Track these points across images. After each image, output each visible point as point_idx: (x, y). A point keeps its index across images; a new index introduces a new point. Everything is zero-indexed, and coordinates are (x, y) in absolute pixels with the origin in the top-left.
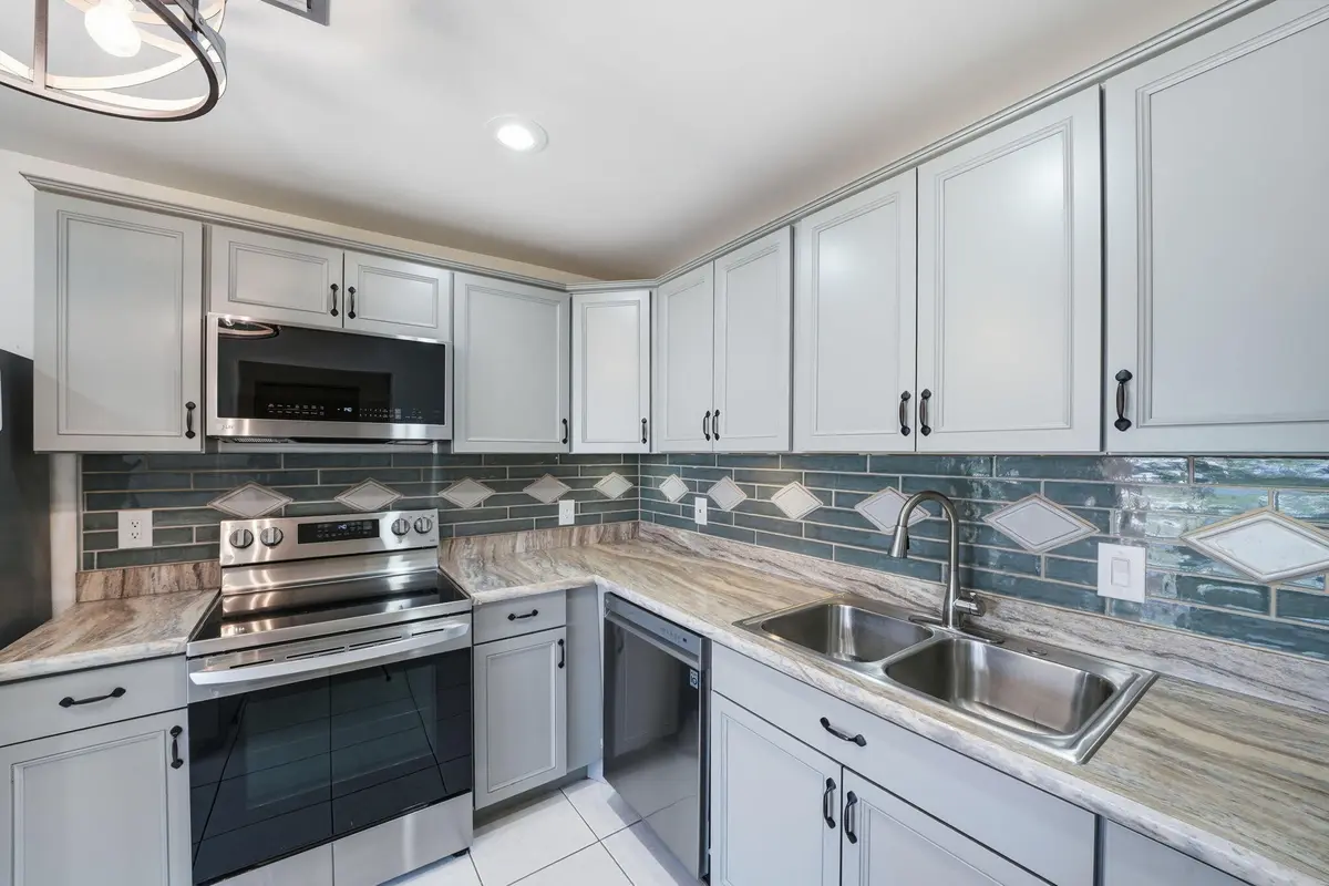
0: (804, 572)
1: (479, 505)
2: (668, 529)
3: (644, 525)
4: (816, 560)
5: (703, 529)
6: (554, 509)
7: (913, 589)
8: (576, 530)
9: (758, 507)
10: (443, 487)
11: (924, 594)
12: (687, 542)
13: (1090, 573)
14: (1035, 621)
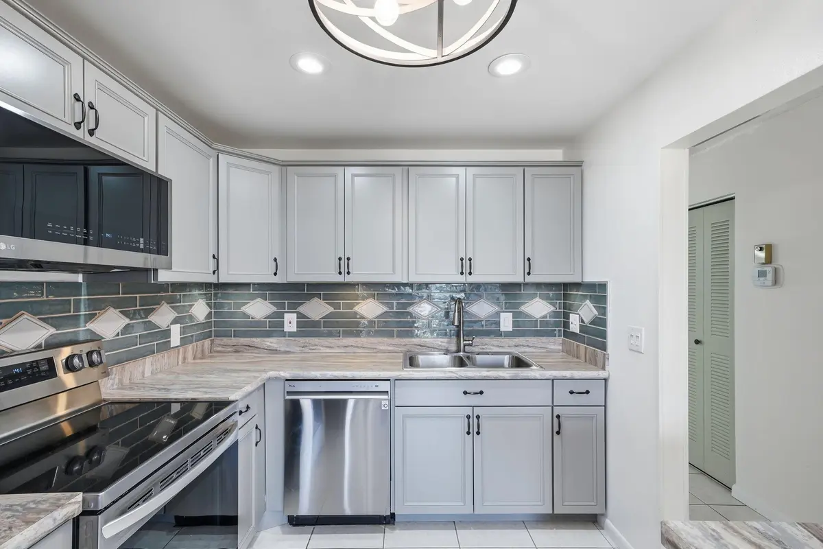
0: (378, 347)
1: (118, 335)
2: (254, 339)
3: (218, 341)
4: (385, 339)
5: (291, 334)
6: (166, 333)
7: (437, 342)
8: (181, 349)
9: (342, 315)
10: (90, 317)
11: (443, 344)
12: (275, 346)
13: (498, 324)
14: (482, 344)
